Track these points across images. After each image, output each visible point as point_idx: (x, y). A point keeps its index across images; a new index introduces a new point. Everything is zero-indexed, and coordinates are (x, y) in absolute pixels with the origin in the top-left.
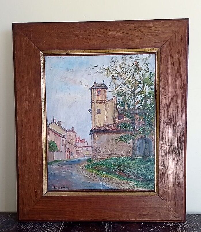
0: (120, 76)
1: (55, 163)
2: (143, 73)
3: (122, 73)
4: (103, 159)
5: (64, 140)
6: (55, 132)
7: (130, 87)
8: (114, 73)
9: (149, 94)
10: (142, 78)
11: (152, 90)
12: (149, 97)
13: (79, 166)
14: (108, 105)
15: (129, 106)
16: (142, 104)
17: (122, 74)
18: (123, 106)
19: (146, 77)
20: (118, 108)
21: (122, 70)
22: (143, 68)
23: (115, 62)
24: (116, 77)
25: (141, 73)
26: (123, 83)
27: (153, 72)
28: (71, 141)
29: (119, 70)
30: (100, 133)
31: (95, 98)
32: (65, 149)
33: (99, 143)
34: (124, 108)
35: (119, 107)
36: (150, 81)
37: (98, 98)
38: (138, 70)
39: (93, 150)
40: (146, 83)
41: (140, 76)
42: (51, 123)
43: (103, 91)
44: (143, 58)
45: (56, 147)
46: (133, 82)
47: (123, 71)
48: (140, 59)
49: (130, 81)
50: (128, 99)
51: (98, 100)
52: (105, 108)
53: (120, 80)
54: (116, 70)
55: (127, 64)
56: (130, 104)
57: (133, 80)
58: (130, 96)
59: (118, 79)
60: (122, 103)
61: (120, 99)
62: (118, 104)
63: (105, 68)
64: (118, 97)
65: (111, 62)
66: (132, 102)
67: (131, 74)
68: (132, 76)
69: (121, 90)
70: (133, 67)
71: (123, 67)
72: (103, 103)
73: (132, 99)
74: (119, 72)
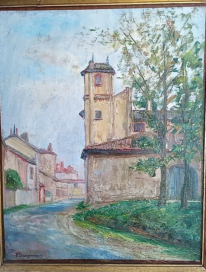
0: (138, 48)
1: (17, 210)
2: (183, 43)
3: (142, 43)
4: (105, 204)
5: (34, 168)
6: (17, 153)
7: (157, 70)
8: (127, 42)
9: (194, 82)
10: (181, 53)
11: (198, 75)
12: (192, 89)
13: (60, 217)
14: (115, 103)
15: (154, 106)
16: (180, 102)
17: (143, 46)
18: (144, 104)
19: (187, 51)
20: (133, 109)
21: (143, 37)
22: (183, 33)
23: (129, 22)
24: (131, 51)
25: (179, 44)
26: (143, 62)
27: (202, 41)
28: (46, 170)
29: (136, 37)
30: (100, 155)
31: (91, 90)
32: (36, 185)
33: (99, 174)
34: (145, 109)
35: (136, 107)
36: (196, 58)
37: (97, 90)
38: (174, 36)
39: (87, 187)
40: (188, 62)
41: (177, 48)
42: (10, 137)
43: (105, 77)
44: (182, 14)
45: (20, 180)
46: (163, 60)
47: (143, 40)
48: (176, 17)
49: (157, 57)
50: (154, 92)
51: (98, 95)
52: (110, 110)
53: (138, 56)
54: (132, 38)
55: (153, 26)
56: (157, 102)
57: (163, 56)
58: (157, 87)
59: (133, 53)
60: (142, 100)
61: (139, 92)
62: (134, 102)
63: (109, 32)
64: (134, 89)
65: (121, 21)
66: (161, 99)
67: (159, 45)
68: (162, 49)
69: (140, 75)
70: (163, 31)
71: (144, 31)
72: (106, 99)
73: (161, 93)
74: (136, 41)
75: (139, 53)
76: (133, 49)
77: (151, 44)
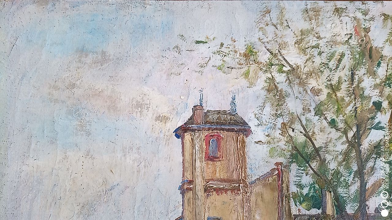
0: (298, 81)
2: (390, 72)
3: (306, 69)
7: (341, 125)
8: (275, 68)
10: (387, 91)
14: (253, 199)
15: (339, 205)
17: (310, 74)
18: (317, 201)
21: (308, 57)
22: (388, 51)
23: (278, 26)
24: (284, 86)
25: (382, 72)
26: (312, 109)
29: (294, 57)
31: (198, 170)
34: (320, 211)
35: (300, 207)
37: (211, 170)
41: (378, 81)
44: (384, 15)
46: (352, 105)
47: (309, 63)
48: (372, 19)
49: (339, 99)
50: (337, 173)
51: (212, 180)
52: (241, 214)
53: (299, 96)
54: (284, 59)
55: (327, 36)
56: (345, 195)
57: (353, 97)
58: (344, 163)
59: (290, 91)
60: (312, 191)
61: (305, 174)
62: (295, 196)
63: (236, 47)
64: (294, 167)
65: (262, 25)
66: (354, 188)
67: (342, 74)
68: (348, 82)
69: (305, 135)
70: (349, 46)
71: (309, 44)
72: (233, 190)
73: (352, 176)
74: (294, 66)
75: (301, 89)
76: (288, 81)
77: (326, 73)
